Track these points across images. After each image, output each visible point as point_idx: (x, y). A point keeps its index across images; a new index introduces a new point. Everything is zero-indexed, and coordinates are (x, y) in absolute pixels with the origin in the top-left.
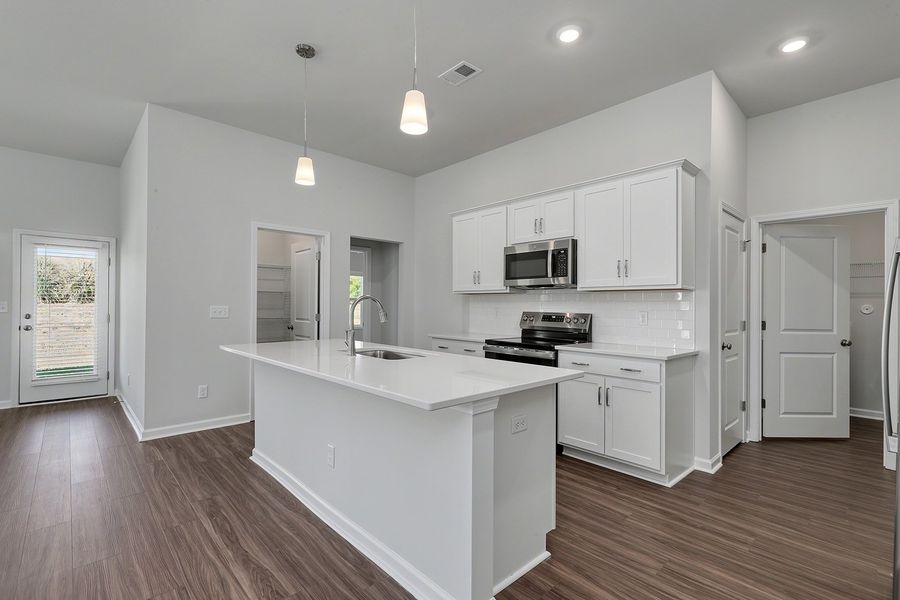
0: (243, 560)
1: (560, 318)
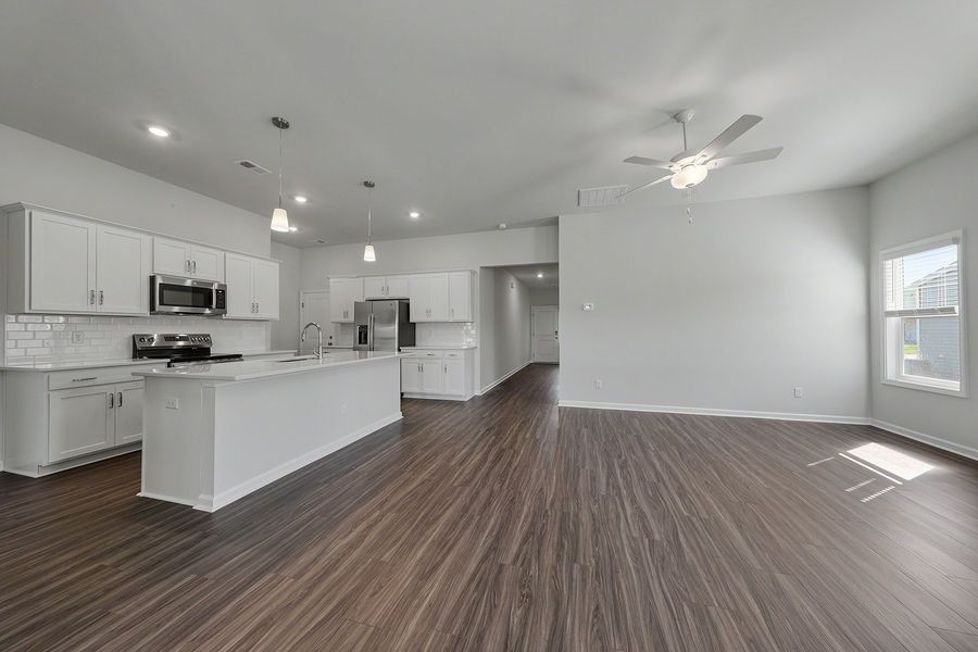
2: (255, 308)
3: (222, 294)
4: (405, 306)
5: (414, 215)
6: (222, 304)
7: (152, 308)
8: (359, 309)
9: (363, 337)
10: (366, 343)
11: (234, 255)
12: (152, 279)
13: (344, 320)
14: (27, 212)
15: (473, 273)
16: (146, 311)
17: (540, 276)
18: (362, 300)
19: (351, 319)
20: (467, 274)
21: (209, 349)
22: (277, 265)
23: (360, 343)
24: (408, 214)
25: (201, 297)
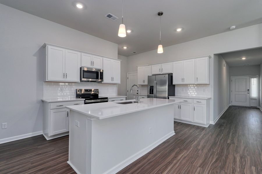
0: (175, 158)
1: (91, 90)
2: (112, 79)
3: (102, 74)
4: (171, 77)
5: (179, 30)
6: (102, 78)
7: (81, 79)
8: (150, 79)
9: (151, 91)
10: (153, 94)
11: (106, 59)
12: (81, 68)
13: (142, 84)
14: (47, 46)
15: (210, 57)
16: (79, 81)
17: (244, 59)
18: (150, 75)
19: (146, 83)
20: (207, 58)
21: (98, 95)
22: (120, 62)
23: (150, 94)
24: (176, 30)
25: (95, 75)
